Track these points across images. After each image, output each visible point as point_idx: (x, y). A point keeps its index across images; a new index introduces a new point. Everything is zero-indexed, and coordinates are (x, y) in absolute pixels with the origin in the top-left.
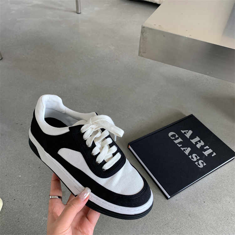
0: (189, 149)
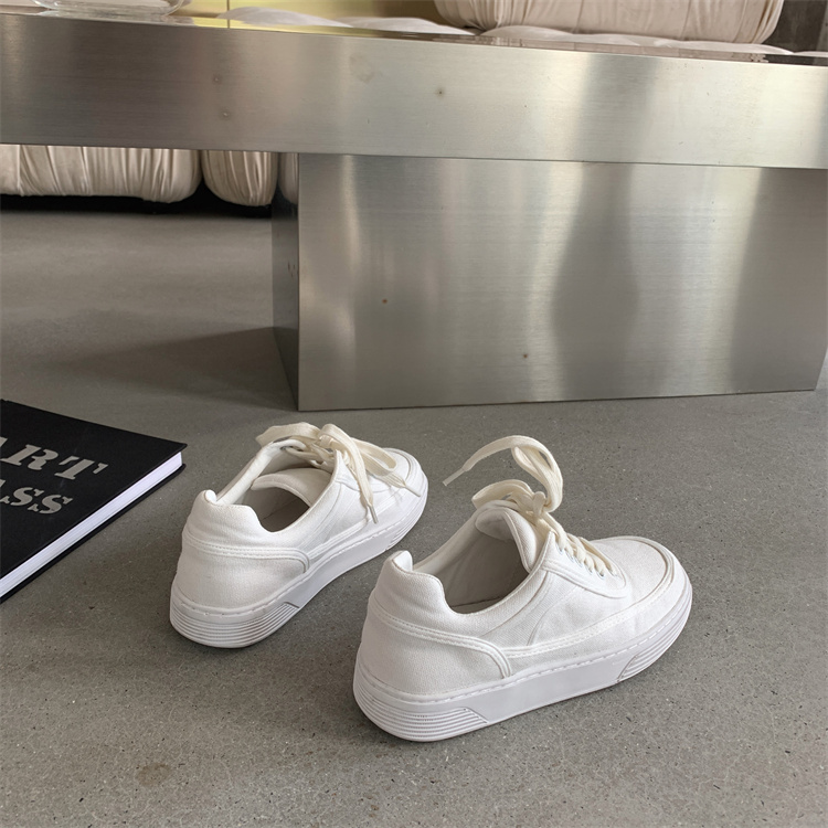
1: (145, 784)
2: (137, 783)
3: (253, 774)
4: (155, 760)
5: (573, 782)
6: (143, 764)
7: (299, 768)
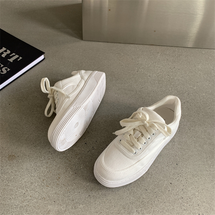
1: (9, 160)
2: (7, 159)
3: (34, 162)
4: (13, 154)
6: (10, 154)
7: (45, 163)
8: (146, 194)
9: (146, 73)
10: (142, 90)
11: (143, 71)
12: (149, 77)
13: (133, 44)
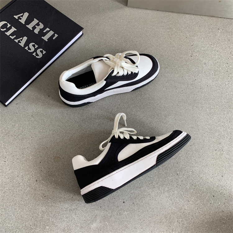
0: (25, 38)
1: (55, 162)
4: (58, 155)
5: (154, 190)
6: (55, 156)
8: (188, 205)
9: (201, 59)
10: (194, 84)
11: (198, 56)
12: (204, 65)
13: (188, 14)
